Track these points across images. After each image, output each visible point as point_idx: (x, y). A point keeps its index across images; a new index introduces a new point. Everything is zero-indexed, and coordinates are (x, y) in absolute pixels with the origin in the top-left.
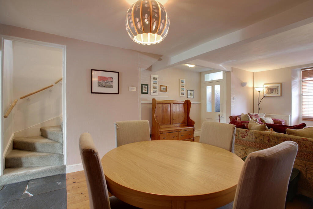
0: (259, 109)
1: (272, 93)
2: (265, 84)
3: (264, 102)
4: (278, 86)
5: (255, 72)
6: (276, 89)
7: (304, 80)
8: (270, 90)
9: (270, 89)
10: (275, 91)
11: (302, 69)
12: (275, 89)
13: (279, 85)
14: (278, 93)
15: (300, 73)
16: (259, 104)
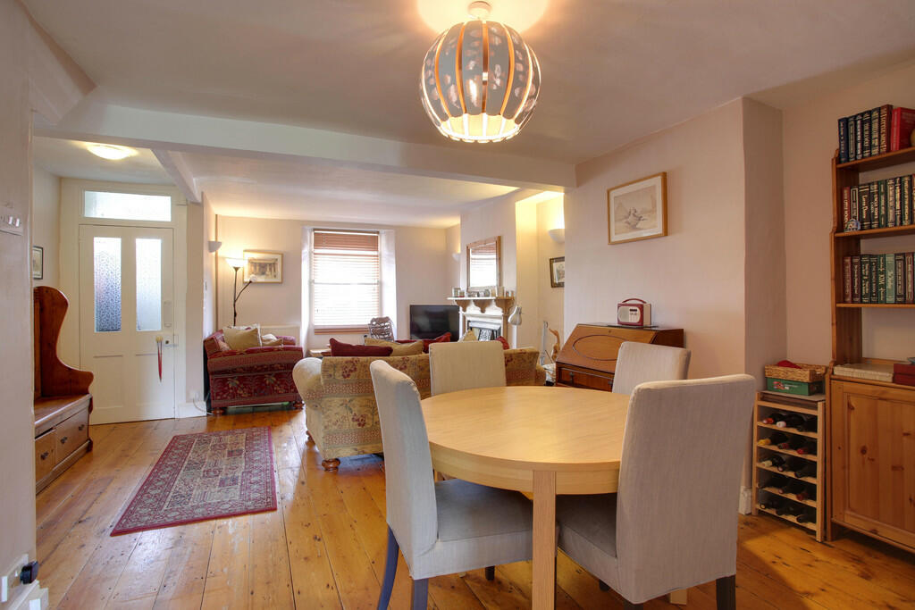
0: (235, 314)
1: (263, 273)
2: (245, 251)
3: (247, 297)
4: (277, 260)
5: (221, 216)
6: (273, 265)
7: (317, 251)
8: (258, 268)
9: (260, 264)
10: (270, 269)
11: (315, 230)
12: (270, 264)
13: (279, 257)
14: (275, 276)
15: (311, 237)
16: (235, 301)
